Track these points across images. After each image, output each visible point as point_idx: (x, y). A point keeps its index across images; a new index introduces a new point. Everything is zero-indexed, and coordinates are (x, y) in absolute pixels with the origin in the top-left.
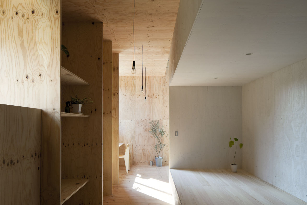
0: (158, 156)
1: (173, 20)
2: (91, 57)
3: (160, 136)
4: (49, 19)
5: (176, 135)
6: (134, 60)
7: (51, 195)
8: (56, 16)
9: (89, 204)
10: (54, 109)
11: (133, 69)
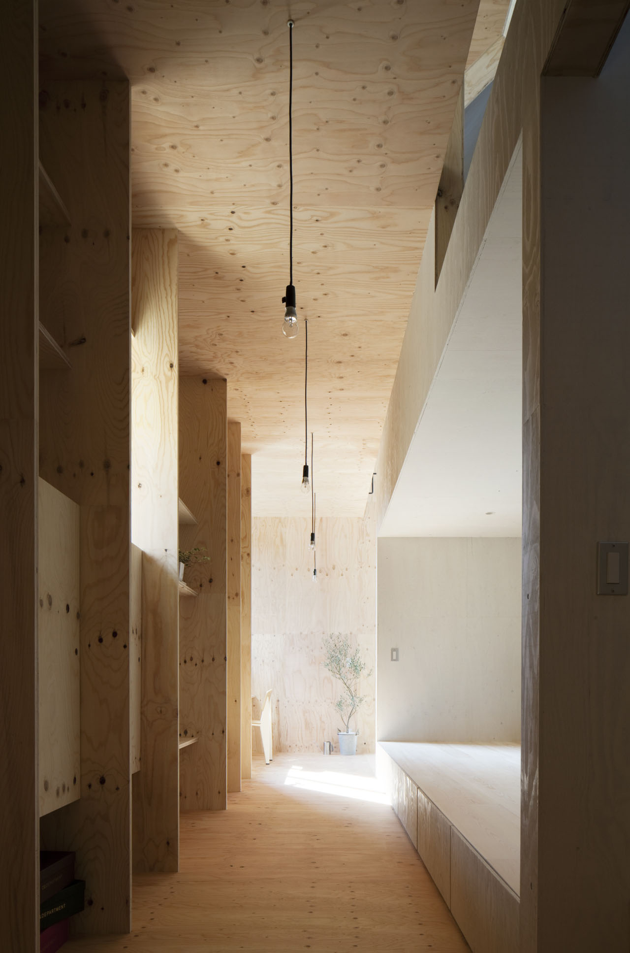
0: (346, 729)
1: (388, 376)
2: (200, 458)
3: (350, 676)
4: (156, 380)
5: (394, 658)
6: (306, 463)
7: (161, 711)
8: (169, 373)
9: (197, 794)
10: (166, 550)
11: (303, 482)
